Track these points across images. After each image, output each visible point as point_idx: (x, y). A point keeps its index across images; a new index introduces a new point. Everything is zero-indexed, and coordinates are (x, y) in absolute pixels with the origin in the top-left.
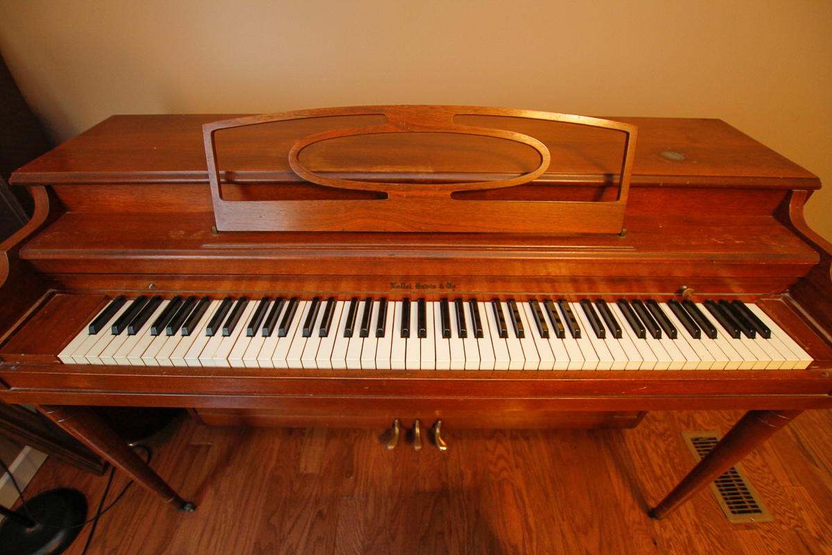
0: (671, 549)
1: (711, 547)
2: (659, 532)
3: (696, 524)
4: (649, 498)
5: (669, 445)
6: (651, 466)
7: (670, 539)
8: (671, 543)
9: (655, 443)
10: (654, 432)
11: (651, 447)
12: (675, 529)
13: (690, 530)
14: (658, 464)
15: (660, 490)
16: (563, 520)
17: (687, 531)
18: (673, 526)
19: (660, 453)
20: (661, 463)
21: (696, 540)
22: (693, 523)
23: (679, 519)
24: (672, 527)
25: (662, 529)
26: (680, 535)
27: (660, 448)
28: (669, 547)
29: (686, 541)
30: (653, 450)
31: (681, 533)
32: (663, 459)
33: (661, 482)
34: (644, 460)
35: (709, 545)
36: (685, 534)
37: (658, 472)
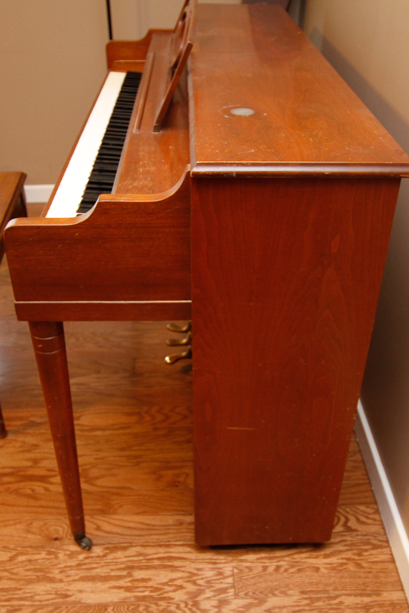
0: (47, 554)
1: (37, 603)
2: (65, 547)
3: (67, 596)
4: (107, 551)
5: (178, 607)
6: (148, 568)
7: (57, 557)
8: (53, 556)
9: (181, 587)
10: (200, 592)
11: (175, 580)
12: (66, 567)
13: (62, 585)
14: (150, 580)
15: (114, 567)
16: (96, 459)
17: (61, 581)
18: (71, 566)
19: (167, 588)
20: (150, 584)
21: (49, 586)
22: (69, 593)
23: (77, 578)
24: (68, 564)
25: (68, 553)
26: (57, 571)
27: (174, 591)
28: (49, 553)
29: (51, 575)
30: (173, 580)
31: (61, 572)
32: (157, 589)
33: (124, 573)
34: (157, 563)
35: (40, 601)
36: (59, 576)
37: (138, 574)
